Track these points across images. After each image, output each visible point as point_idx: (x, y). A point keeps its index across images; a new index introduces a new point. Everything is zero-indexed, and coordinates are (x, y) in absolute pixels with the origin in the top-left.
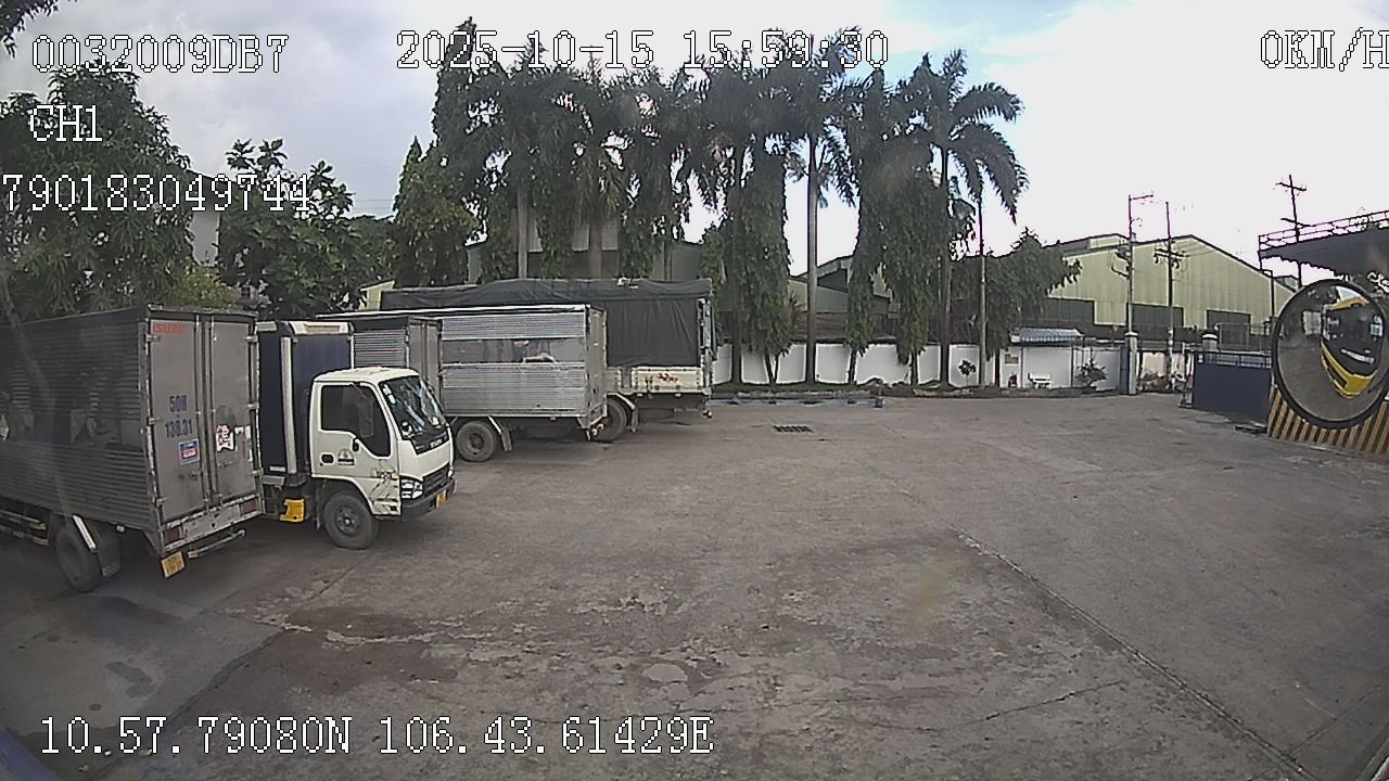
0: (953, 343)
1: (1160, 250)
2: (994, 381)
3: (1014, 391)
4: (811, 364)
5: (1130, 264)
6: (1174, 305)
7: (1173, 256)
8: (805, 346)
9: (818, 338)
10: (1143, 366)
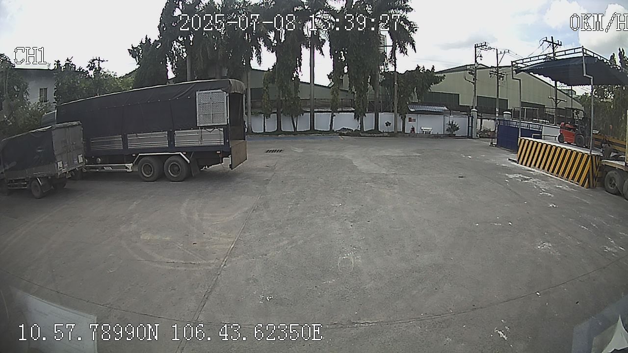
1: (492, 71)
2: (401, 131)
3: (413, 134)
4: (312, 121)
5: (475, 77)
6: (499, 98)
7: (500, 75)
8: (310, 114)
9: (315, 110)
10: (483, 125)
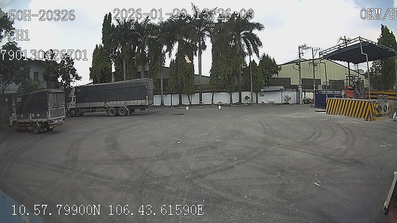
0: (243, 92)
1: (310, 62)
2: (256, 102)
3: (263, 104)
6: (315, 78)
7: (315, 64)
8: (199, 94)
9: (203, 91)
10: (306, 96)
